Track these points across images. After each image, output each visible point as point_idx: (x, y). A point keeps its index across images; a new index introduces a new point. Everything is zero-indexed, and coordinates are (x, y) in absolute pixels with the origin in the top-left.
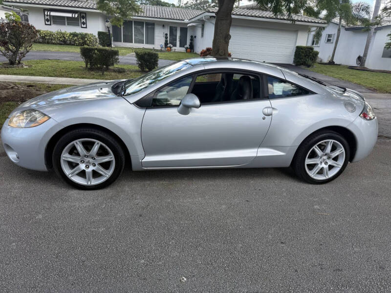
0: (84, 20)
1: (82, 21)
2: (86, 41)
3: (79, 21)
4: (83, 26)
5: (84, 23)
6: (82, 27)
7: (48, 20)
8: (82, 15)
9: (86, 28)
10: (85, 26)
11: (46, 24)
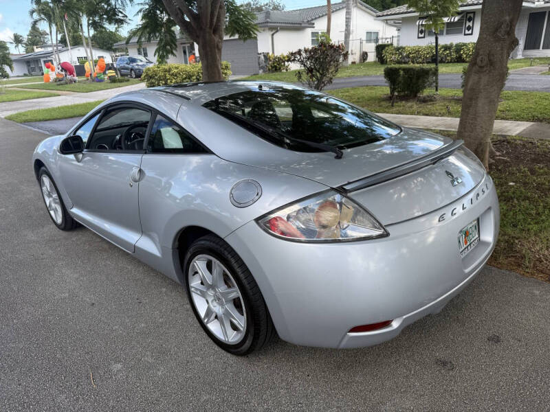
0: (471, 24)
1: (467, 26)
2: (462, 55)
3: (462, 26)
4: (467, 32)
5: (469, 28)
6: (465, 35)
7: (421, 32)
8: (469, 15)
9: (472, 34)
10: (470, 32)
11: (419, 38)
